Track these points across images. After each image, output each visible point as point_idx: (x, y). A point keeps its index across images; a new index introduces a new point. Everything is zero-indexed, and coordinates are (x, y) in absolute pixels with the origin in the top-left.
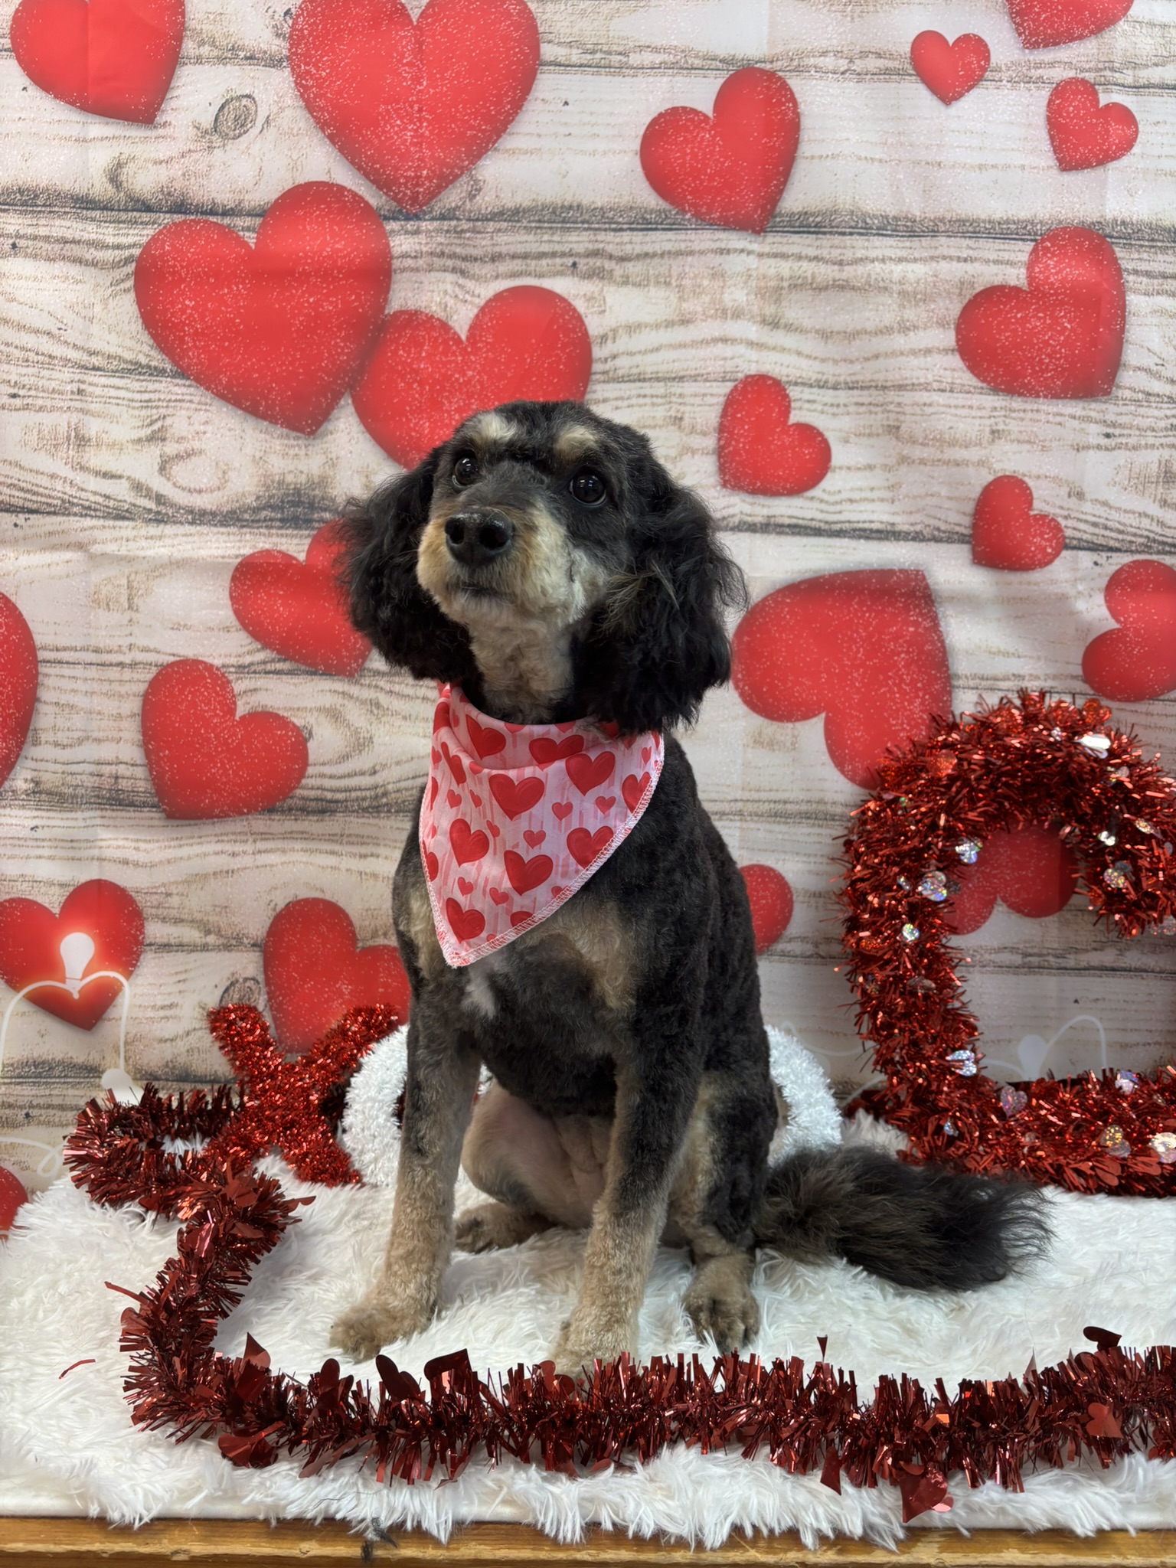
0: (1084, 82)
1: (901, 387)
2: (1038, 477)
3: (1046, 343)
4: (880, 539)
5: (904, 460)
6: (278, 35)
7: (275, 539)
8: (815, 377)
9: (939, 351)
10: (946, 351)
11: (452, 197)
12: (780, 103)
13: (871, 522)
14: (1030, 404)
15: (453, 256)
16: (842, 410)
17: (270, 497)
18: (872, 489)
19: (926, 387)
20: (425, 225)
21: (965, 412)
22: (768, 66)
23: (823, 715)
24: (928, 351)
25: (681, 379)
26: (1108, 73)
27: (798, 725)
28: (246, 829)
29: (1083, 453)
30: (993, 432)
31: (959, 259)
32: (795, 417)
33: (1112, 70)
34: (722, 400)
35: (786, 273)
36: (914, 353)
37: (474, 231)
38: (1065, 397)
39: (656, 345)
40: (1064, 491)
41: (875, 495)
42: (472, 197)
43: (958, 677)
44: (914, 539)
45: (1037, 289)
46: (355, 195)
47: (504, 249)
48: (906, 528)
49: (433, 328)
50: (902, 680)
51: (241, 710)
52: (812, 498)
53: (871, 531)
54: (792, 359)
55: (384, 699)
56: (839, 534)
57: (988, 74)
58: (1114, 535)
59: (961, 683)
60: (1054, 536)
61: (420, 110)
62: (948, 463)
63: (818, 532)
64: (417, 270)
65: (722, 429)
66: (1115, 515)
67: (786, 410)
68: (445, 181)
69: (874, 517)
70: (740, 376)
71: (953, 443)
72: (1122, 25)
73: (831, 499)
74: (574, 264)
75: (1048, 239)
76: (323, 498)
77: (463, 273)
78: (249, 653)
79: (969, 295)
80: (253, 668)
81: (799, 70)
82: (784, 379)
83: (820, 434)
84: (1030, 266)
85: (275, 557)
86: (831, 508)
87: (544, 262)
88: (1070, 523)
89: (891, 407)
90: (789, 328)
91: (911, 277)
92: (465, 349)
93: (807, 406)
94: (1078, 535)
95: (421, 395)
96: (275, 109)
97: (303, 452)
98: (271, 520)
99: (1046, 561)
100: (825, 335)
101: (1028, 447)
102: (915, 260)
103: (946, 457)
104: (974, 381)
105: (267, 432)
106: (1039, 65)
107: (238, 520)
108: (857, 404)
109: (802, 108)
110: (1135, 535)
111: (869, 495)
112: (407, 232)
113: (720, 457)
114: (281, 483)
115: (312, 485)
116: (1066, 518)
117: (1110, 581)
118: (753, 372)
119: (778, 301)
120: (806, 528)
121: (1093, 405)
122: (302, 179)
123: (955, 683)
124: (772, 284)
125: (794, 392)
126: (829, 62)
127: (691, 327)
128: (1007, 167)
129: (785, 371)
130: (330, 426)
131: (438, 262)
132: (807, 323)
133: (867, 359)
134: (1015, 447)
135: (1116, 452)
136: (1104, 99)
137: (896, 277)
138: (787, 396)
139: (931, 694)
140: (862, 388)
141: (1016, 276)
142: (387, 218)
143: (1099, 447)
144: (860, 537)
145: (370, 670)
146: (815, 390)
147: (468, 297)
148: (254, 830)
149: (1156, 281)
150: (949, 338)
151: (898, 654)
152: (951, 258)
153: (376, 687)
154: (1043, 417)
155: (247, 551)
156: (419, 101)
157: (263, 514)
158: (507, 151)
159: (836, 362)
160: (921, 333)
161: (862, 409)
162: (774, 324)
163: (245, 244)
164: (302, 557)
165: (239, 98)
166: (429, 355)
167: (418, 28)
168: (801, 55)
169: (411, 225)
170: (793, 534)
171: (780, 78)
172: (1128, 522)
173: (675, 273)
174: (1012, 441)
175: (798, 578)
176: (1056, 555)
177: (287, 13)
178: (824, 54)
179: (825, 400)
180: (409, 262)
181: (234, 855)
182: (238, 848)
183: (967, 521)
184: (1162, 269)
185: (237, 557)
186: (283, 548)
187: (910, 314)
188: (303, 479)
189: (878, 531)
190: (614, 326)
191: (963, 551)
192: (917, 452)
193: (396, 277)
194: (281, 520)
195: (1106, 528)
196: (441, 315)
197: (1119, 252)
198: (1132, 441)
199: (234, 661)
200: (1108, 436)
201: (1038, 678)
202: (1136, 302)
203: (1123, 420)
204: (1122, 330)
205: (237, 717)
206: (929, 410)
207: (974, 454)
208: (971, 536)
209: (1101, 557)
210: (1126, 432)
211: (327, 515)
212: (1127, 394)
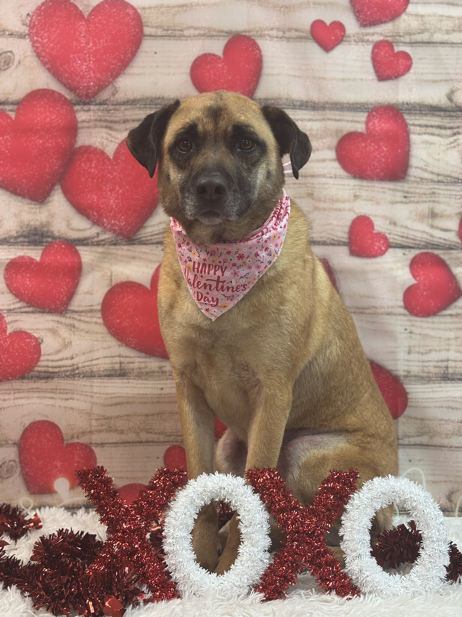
0: (387, 42)
1: (313, 176)
2: (376, 216)
3: (376, 157)
5: (315, 208)
6: (24, 25)
7: (25, 251)
9: (329, 160)
10: (332, 160)
11: (105, 95)
12: (253, 51)
15: (106, 121)
17: (23, 231)
19: (324, 176)
20: (92, 107)
21: (342, 187)
22: (247, 34)
24: (324, 160)
26: (397, 38)
28: (10, 388)
29: (395, 205)
30: (355, 196)
31: (335, 120)
33: (400, 36)
36: (318, 161)
37: (115, 110)
40: (387, 222)
42: (114, 95)
44: (322, 244)
45: (370, 133)
46: (59, 94)
47: (129, 118)
48: (318, 239)
49: (97, 153)
51: (9, 330)
55: (76, 324)
57: (345, 39)
58: (411, 241)
60: (385, 242)
61: (89, 57)
62: (335, 210)
64: (89, 127)
66: (411, 232)
68: (101, 88)
71: (337, 201)
72: (404, 16)
75: (375, 111)
76: (48, 232)
77: (110, 128)
78: (13, 304)
79: (340, 135)
80: (15, 311)
81: (261, 36)
84: (367, 123)
85: (26, 259)
88: (391, 236)
89: (309, 185)
91: (315, 128)
92: (112, 163)
94: (395, 241)
95: (92, 184)
96: (22, 57)
97: (38, 211)
98: (24, 242)
99: (382, 253)
101: (370, 202)
102: (316, 120)
103: (334, 207)
104: (345, 173)
105: (21, 202)
106: (367, 34)
107: (8, 242)
108: (293, 184)
109: (264, 53)
110: (420, 241)
112: (84, 111)
114: (28, 225)
115: (43, 226)
116: (390, 234)
117: (411, 262)
122: (35, 88)
126: (274, 33)
128: (354, 80)
130: (50, 198)
131: (99, 124)
134: (365, 202)
135: (410, 205)
136: (397, 49)
141: (361, 128)
142: (75, 104)
143: (402, 202)
145: (70, 310)
147: (113, 139)
148: (15, 388)
149: (423, 129)
150: (332, 154)
152: (332, 120)
153: (73, 318)
154: (376, 189)
155: (12, 257)
156: (89, 53)
157: (20, 239)
158: (129, 74)
160: (320, 152)
161: (296, 186)
163: (10, 118)
164: (38, 259)
165: (6, 52)
166: (96, 166)
167: (88, 21)
168: (262, 29)
169: (86, 108)
171: (252, 40)
172: (417, 235)
174: (363, 200)
176: (387, 250)
177: (28, 15)
178: (272, 29)
180: (85, 124)
181: (4, 400)
182: (7, 397)
183: (346, 236)
184: (425, 123)
185: (8, 259)
186: (27, 255)
187: (315, 144)
188: (38, 223)
191: (345, 250)
192: (322, 205)
193: (80, 131)
194: (29, 242)
195: (407, 238)
196: (100, 147)
197: (406, 117)
198: (416, 199)
199: (6, 307)
200: (405, 197)
201: (384, 308)
202: (414, 138)
203: (411, 190)
204: (409, 151)
205: (8, 334)
206: (326, 186)
207: (347, 206)
208: (349, 243)
209: (407, 251)
210: (413, 195)
211: (50, 240)
212: (413, 179)
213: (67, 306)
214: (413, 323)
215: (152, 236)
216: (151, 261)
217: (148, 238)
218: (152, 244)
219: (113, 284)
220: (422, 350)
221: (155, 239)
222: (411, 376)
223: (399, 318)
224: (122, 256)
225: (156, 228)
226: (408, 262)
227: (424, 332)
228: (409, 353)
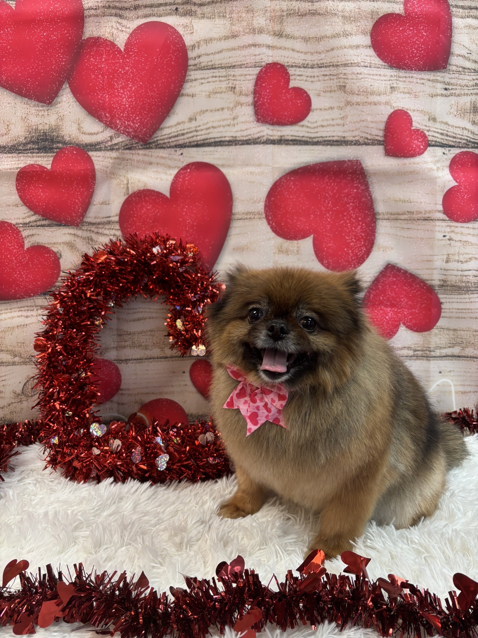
1: (346, 65)
2: (414, 111)
3: (414, 43)
4: (338, 145)
5: (348, 103)
7: (35, 159)
8: (301, 62)
9: (363, 47)
10: (366, 47)
13: (333, 136)
14: (408, 74)
15: (115, 7)
16: (316, 79)
17: (32, 137)
18: (333, 120)
19: (358, 65)
21: (378, 77)
23: (312, 236)
24: (358, 47)
25: (234, 67)
27: (300, 241)
28: (33, 304)
29: (435, 98)
30: (391, 88)
32: (292, 84)
34: (255, 77)
35: (285, 8)
36: (351, 47)
38: (425, 70)
39: (220, 49)
40: (426, 118)
41: (335, 122)
43: (379, 214)
44: (355, 144)
45: (409, 15)
48: (351, 139)
49: (107, 45)
50: (351, 217)
51: (27, 245)
52: (303, 126)
53: (333, 141)
54: (290, 53)
56: (317, 143)
58: (451, 139)
59: (380, 217)
60: (423, 140)
62: (370, 103)
63: (306, 143)
64: (97, 16)
65: (255, 92)
66: (451, 129)
67: (288, 81)
69: (334, 134)
70: (264, 64)
71: (372, 93)
73: (313, 126)
74: (177, 9)
76: (58, 137)
77: (121, 16)
78: (28, 217)
79: (376, 18)
80: (31, 224)
82: (286, 64)
83: (306, 93)
84: (405, 4)
85: (36, 168)
86: (312, 131)
87: (161, 8)
88: (430, 133)
89: (341, 76)
90: (288, 37)
91: (347, 9)
92: (123, 56)
93: (298, 78)
94: (435, 139)
95: (103, 81)
97: (46, 113)
98: (33, 149)
99: (421, 152)
100: (306, 40)
101: (408, 95)
103: (369, 100)
104: (381, 62)
105: (27, 104)
107: (17, 150)
108: (323, 75)
110: (461, 139)
111: (331, 122)
113: (255, 107)
114: (36, 130)
115: (52, 130)
116: (428, 131)
117: (451, 162)
118: (270, 62)
119: (281, 22)
120: (300, 141)
121: (439, 74)
123: (378, 217)
124: (278, 14)
125: (291, 71)
127: (237, 38)
129: (286, 60)
130: (58, 99)
131: (108, 11)
132: (297, 34)
133: (328, 51)
134: (402, 95)
135: (451, 98)
137: (340, 8)
138: (288, 73)
139: (366, 223)
140: (326, 67)
141: (399, 9)
143: (442, 95)
144: (328, 145)
145: (86, 223)
146: (302, 69)
147: (123, 29)
148: (37, 304)
149: (466, 11)
150: (367, 40)
151: (349, 203)
153: (90, 230)
154: (415, 81)
155: (22, 165)
157: (29, 146)
159: (312, 54)
160: (354, 37)
161: (327, 78)
162: (280, 35)
163: (10, 7)
164: (49, 167)
166: (106, 60)
170: (294, 144)
172: (457, 132)
173: (228, 11)
174: (401, 92)
175: (297, 166)
176: (425, 149)
179: (307, 74)
180: (92, 12)
181: (27, 317)
182: (29, 313)
183: (381, 133)
184: (469, 5)
185: (17, 168)
186: (40, 163)
187: (348, 27)
188: (47, 127)
189: (337, 141)
190: (198, 40)
191: (380, 149)
192: (355, 99)
193: (87, 20)
194: (38, 149)
195: (447, 136)
196: (110, 38)
198: (457, 92)
199: (21, 221)
200: (446, 89)
201: (421, 213)
202: (457, 22)
203: (453, 81)
204: (451, 36)
205: (25, 249)
206: (360, 76)
207: (383, 99)
208: (384, 141)
209: (446, 150)
210: (454, 87)
211: (60, 145)
212: (454, 68)
213: (83, 218)
214: (453, 228)
215: (170, 138)
216: (170, 167)
217: (166, 141)
218: (170, 147)
219: (130, 192)
220: (462, 258)
221: (172, 142)
222: (447, 286)
223: (438, 223)
224: (138, 161)
225: (174, 130)
226: (448, 163)
227: (464, 238)
228: (447, 262)
